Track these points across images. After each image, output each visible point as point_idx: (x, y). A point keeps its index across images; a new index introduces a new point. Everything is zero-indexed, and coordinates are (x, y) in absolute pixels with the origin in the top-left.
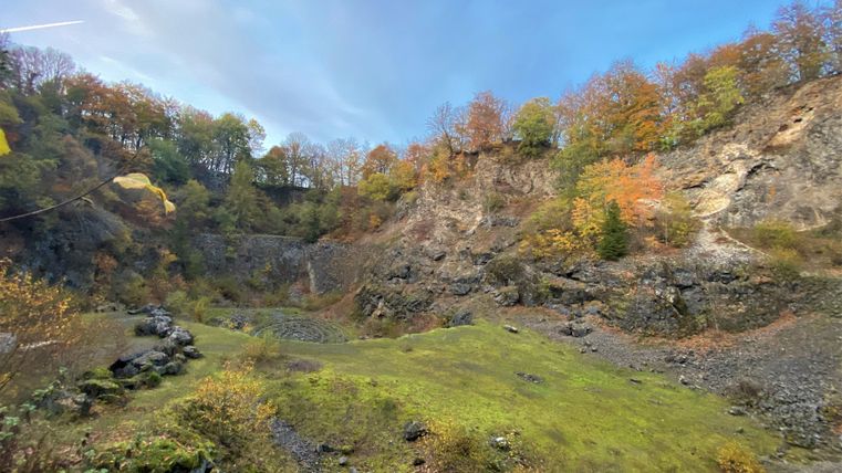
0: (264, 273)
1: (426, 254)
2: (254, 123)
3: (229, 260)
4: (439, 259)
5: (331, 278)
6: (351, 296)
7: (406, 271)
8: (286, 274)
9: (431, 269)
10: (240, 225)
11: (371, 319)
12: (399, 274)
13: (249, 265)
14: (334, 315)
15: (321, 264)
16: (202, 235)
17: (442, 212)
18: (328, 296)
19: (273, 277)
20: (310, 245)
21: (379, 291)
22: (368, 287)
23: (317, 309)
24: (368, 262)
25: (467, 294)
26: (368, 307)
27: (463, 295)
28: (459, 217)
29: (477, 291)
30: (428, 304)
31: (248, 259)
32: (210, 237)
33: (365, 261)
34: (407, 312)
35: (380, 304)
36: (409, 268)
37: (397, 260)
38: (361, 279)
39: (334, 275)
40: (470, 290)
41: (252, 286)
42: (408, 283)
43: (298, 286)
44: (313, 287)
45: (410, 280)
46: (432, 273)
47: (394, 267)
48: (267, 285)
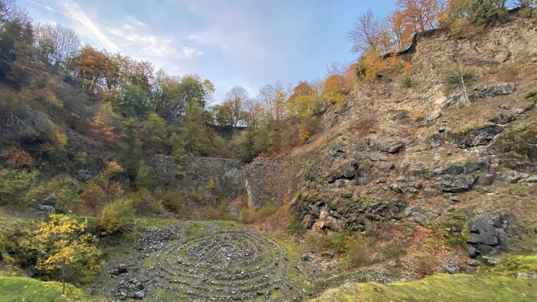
0: (208, 189)
1: (376, 148)
2: (207, 82)
3: (178, 177)
4: (396, 151)
5: (266, 192)
6: (286, 207)
7: (352, 169)
8: (228, 191)
9: (389, 164)
10: (189, 148)
11: (313, 232)
12: (345, 173)
13: (195, 182)
14: (269, 226)
15: (257, 180)
16: (157, 155)
17: (383, 106)
18: (263, 210)
19: (216, 194)
20: (247, 165)
21: (319, 197)
22: (305, 194)
23: (252, 222)
24: (301, 172)
25: (470, 188)
26: (307, 218)
27: (464, 190)
28: (408, 108)
29: (490, 181)
30: (401, 208)
31: (196, 177)
32: (162, 157)
33: (298, 171)
34: (368, 222)
35: (323, 213)
36: (356, 166)
37: (337, 159)
38: (295, 189)
39: (268, 189)
40: (476, 182)
41: (196, 200)
42: (357, 184)
43: (237, 202)
44: (250, 203)
45: (361, 180)
46: (393, 168)
47: (335, 167)
48: (210, 200)
